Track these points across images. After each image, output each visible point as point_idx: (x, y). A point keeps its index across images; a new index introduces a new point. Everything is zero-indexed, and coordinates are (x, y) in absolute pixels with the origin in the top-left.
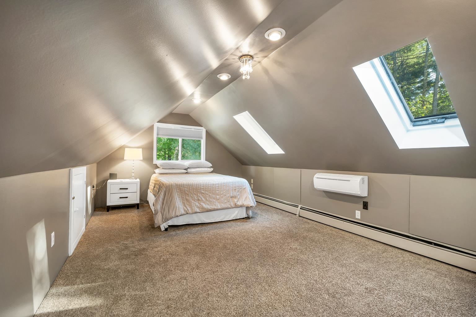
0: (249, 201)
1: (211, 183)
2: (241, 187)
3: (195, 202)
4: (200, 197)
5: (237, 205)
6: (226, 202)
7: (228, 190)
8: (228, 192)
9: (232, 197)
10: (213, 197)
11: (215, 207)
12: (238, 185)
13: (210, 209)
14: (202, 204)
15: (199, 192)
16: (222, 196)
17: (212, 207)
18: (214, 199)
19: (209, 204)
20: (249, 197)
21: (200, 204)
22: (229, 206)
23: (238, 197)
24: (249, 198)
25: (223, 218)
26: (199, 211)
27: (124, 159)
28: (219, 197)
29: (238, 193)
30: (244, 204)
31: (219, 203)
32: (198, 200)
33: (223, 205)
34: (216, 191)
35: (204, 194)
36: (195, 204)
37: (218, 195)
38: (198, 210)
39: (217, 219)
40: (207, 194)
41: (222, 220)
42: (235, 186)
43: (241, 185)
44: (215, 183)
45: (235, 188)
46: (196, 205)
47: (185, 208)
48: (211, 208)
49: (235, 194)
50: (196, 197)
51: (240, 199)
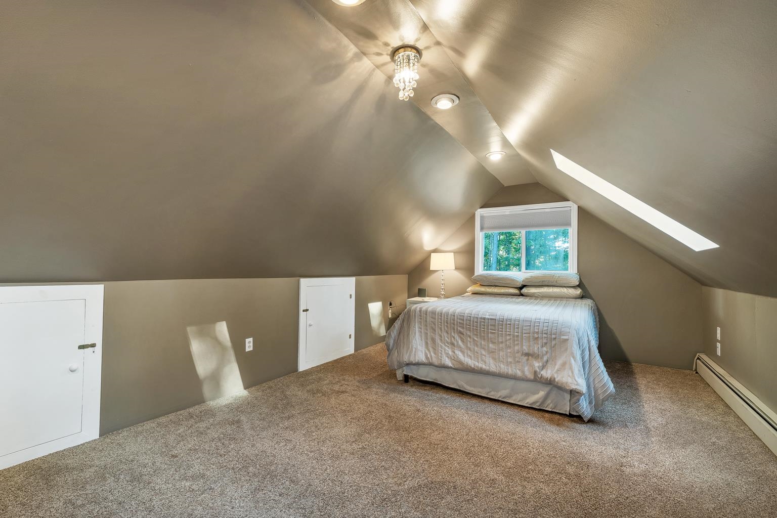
0: (569, 376)
1: (480, 316)
2: (553, 336)
3: (446, 346)
4: (454, 338)
5: (539, 376)
6: (511, 363)
7: (518, 336)
8: (518, 340)
9: (527, 355)
10: (481, 344)
11: (484, 367)
12: (545, 328)
13: (473, 366)
14: (457, 352)
15: (454, 329)
16: (501, 345)
17: (477, 364)
18: (484, 349)
19: (471, 357)
20: (570, 364)
21: (454, 353)
22: (519, 373)
23: (545, 358)
24: (571, 368)
25: (507, 397)
26: (450, 365)
27: (432, 268)
28: (494, 347)
29: (545, 349)
30: (556, 380)
31: (494, 359)
32: (453, 344)
33: (502, 366)
34: (488, 333)
35: (463, 334)
36: (445, 350)
37: (493, 343)
38: (448, 363)
39: (492, 393)
40: (470, 337)
41: (503, 398)
42: (536, 330)
43: (554, 331)
44: (487, 317)
45: (536, 336)
46: (445, 352)
47: (427, 352)
48: (475, 365)
49: (536, 349)
50: (448, 338)
51: (549, 365)
